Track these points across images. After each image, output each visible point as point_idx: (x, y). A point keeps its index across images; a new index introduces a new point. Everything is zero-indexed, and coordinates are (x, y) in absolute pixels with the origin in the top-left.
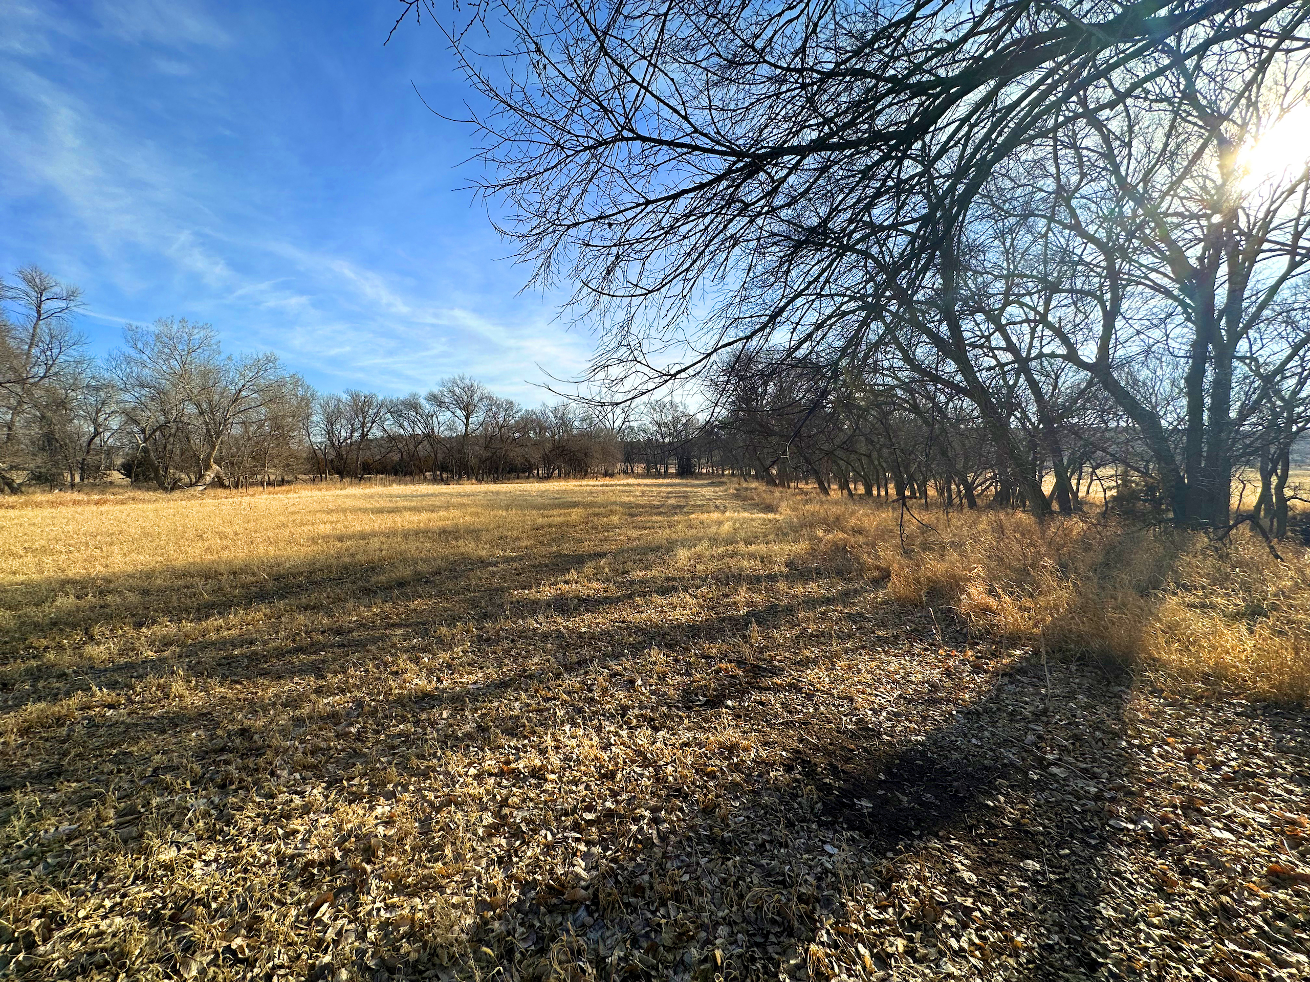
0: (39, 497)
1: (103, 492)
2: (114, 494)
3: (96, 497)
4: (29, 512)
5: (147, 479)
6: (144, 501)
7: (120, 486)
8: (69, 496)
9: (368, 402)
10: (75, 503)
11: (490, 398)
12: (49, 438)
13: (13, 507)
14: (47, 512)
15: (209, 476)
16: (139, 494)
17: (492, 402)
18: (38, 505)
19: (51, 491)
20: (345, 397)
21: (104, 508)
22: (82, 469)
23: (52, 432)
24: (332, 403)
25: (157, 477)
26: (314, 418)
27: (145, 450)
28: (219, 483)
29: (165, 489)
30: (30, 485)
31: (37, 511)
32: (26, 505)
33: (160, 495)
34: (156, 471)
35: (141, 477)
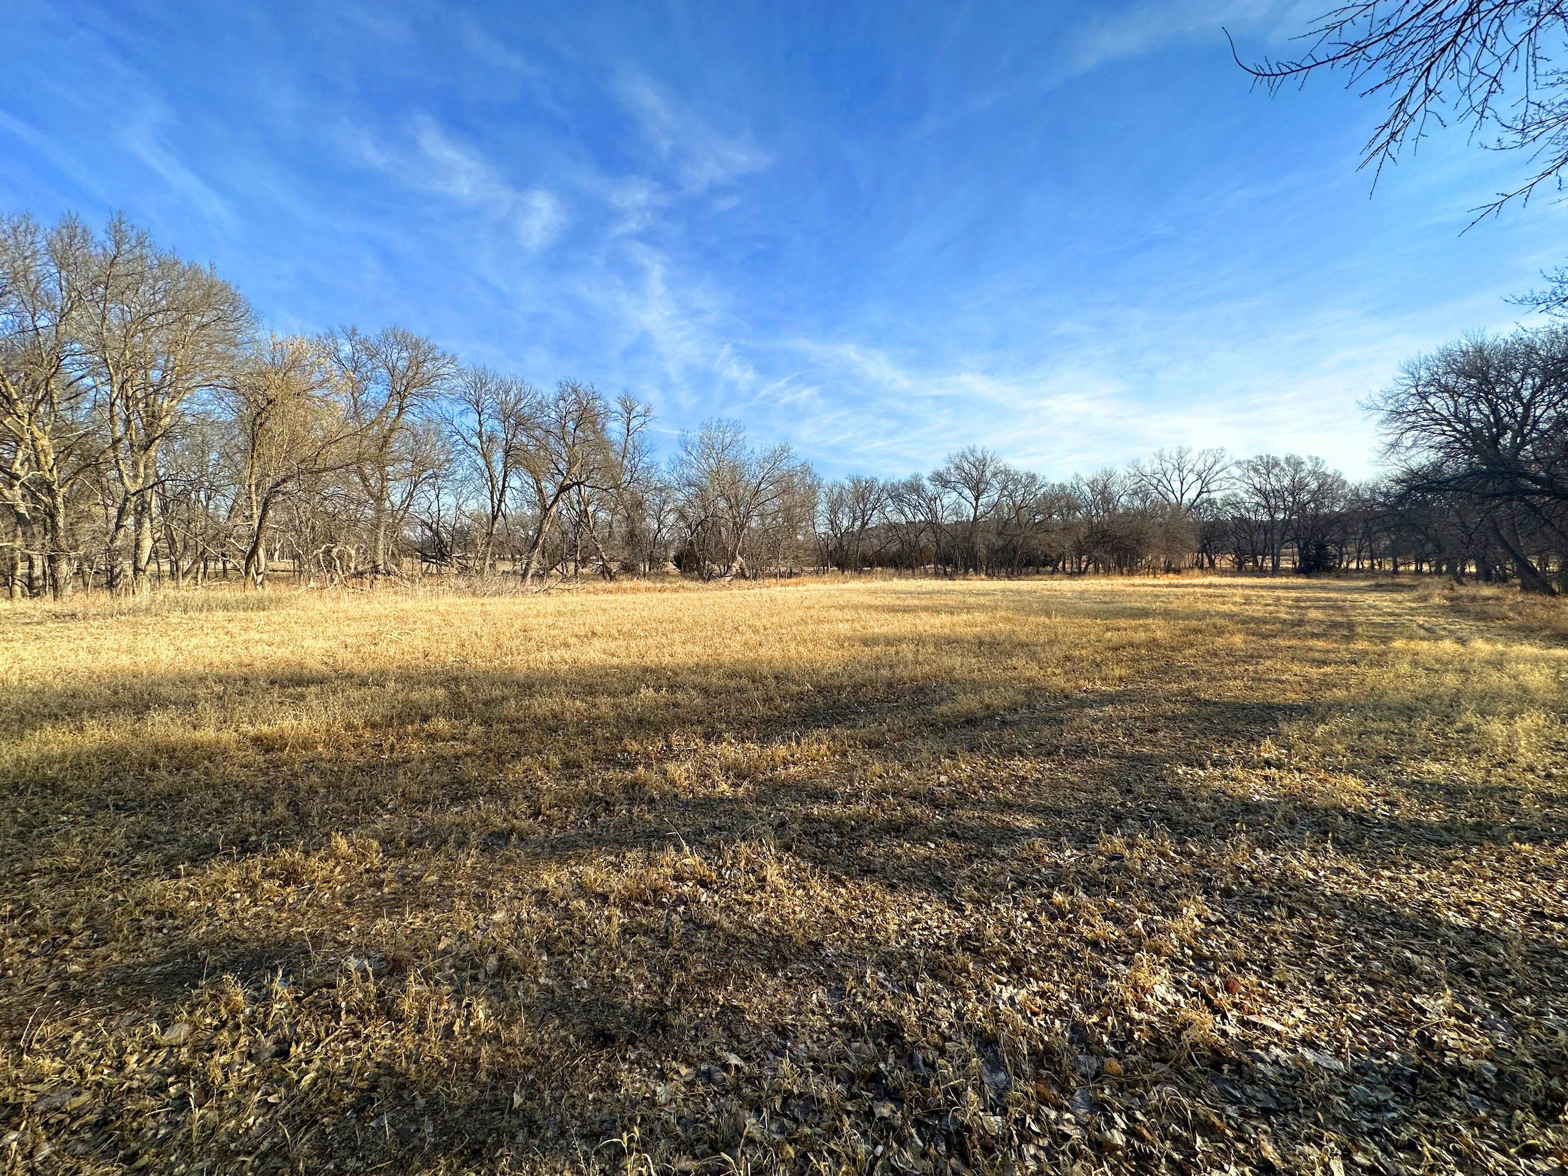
0: (626, 584)
1: (663, 581)
2: (670, 583)
3: (659, 585)
4: (620, 597)
5: (692, 570)
6: (689, 590)
7: (673, 576)
8: (644, 583)
9: (870, 487)
10: (648, 589)
11: (1006, 472)
12: (632, 534)
13: (611, 592)
14: (630, 597)
15: (735, 567)
16: (687, 583)
17: (1009, 478)
18: (625, 591)
19: (632, 579)
20: (848, 484)
21: (665, 595)
22: (650, 560)
23: (634, 529)
24: (836, 491)
25: (698, 569)
26: (820, 507)
27: (691, 543)
28: (742, 575)
29: (703, 579)
30: (620, 574)
31: (625, 596)
32: (618, 590)
33: (700, 584)
34: (698, 563)
35: (687, 569)
